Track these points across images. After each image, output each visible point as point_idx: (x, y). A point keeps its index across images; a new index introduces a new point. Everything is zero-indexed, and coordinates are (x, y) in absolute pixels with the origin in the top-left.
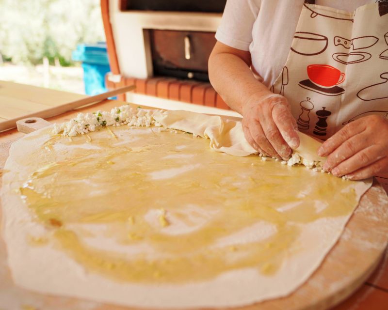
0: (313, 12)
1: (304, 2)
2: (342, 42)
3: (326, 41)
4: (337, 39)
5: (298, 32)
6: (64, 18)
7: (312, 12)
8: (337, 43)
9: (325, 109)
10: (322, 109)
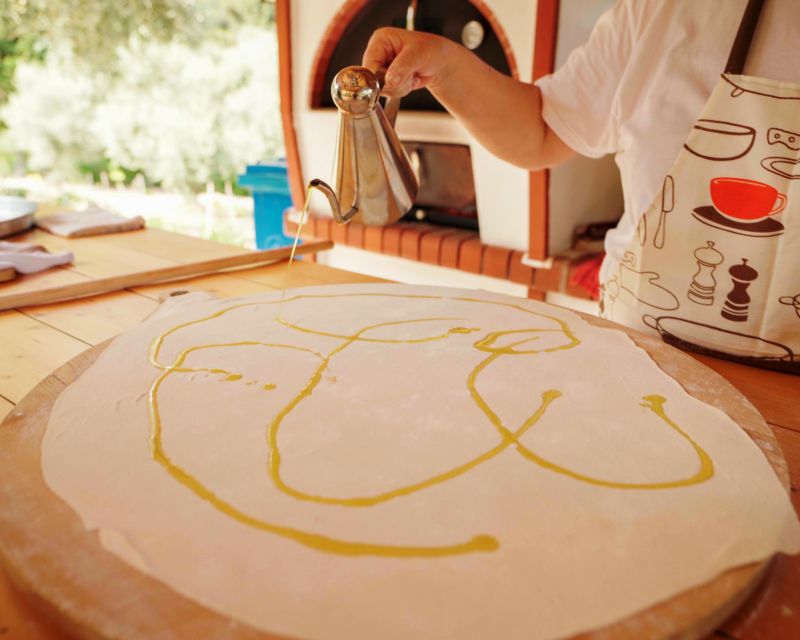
0: (737, 88)
1: (722, 72)
2: (784, 137)
3: (751, 136)
4: (773, 133)
5: (703, 120)
6: (246, 118)
7: (734, 88)
8: (772, 139)
9: (748, 264)
10: (742, 263)
